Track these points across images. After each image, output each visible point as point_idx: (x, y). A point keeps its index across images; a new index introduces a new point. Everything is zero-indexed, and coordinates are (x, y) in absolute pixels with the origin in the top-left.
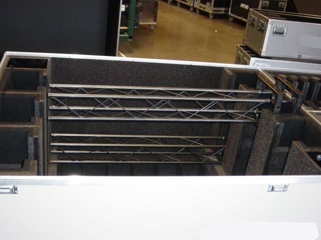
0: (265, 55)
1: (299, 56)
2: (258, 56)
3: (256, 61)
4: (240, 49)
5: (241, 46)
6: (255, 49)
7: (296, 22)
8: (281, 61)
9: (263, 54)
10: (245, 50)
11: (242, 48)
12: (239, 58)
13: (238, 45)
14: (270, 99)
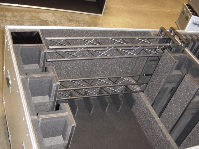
2: (196, 15)
4: (185, 6)
10: (189, 8)
11: (187, 6)
12: (183, 12)
13: (185, 3)
14: (170, 43)
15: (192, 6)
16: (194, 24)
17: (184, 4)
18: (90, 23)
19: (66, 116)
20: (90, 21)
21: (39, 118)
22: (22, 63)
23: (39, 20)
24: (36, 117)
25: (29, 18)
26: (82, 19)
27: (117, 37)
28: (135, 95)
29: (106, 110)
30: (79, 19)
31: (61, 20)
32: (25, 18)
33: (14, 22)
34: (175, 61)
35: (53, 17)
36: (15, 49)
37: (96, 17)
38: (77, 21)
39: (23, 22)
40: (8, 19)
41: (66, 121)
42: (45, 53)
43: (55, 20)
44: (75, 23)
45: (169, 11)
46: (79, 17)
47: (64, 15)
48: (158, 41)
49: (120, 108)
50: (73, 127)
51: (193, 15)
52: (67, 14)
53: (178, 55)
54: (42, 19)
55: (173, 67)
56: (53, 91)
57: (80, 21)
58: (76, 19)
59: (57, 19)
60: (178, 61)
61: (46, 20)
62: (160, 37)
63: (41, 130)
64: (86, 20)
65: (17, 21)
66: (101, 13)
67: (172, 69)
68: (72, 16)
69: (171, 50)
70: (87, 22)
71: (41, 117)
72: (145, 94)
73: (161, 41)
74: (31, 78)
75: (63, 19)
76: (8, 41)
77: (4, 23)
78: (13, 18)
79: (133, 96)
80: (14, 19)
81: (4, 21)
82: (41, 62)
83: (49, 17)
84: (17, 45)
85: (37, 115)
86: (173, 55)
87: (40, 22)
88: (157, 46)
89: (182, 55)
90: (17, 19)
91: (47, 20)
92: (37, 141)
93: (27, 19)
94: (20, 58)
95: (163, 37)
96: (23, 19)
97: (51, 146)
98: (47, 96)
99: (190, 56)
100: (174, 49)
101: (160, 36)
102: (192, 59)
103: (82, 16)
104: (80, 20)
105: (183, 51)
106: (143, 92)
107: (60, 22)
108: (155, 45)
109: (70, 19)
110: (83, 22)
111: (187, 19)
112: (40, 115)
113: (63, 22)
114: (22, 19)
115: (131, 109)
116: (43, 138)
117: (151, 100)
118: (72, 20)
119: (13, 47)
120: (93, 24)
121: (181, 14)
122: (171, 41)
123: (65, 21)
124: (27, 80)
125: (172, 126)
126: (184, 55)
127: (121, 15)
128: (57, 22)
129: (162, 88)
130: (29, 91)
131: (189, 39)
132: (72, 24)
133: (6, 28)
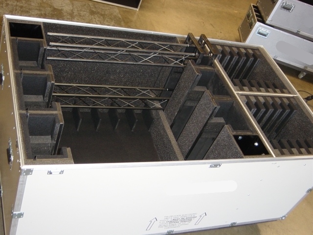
0: (269, 23)
1: (298, 31)
2: (263, 22)
3: (260, 26)
4: (251, 9)
5: (253, 6)
6: (263, 14)
7: (304, 3)
8: (281, 31)
9: (267, 22)
10: (255, 11)
11: (253, 8)
12: (248, 16)
13: (252, 4)
14: (195, 53)
15: (260, 9)
16: (259, 33)
17: (251, 6)
18: (120, 19)
19: (56, 114)
20: (120, 16)
21: (27, 112)
22: (17, 58)
23: (50, 8)
24: (24, 112)
25: (38, 4)
26: (110, 12)
27: (132, 40)
28: (154, 112)
29: (116, 127)
30: (104, 12)
31: (81, 11)
32: (33, 4)
33: (17, 7)
34: (197, 74)
35: (71, 6)
36: (12, 42)
37: (128, 12)
38: (102, 15)
39: (29, 9)
40: (10, 3)
41: (55, 119)
42: (45, 49)
43: (72, 11)
44: (99, 18)
45: (236, 12)
46: (106, 10)
47: (85, 5)
48: (184, 49)
49: (134, 127)
50: (61, 125)
51: (259, 21)
52: (90, 4)
53: (202, 68)
54: (55, 7)
55: (194, 82)
56: (48, 91)
57: (106, 15)
58: (101, 12)
59: (76, 9)
60: (200, 75)
61: (60, 8)
62: (186, 45)
63: (29, 125)
64: (115, 14)
65: (22, 7)
66: (137, 7)
67: (193, 83)
68: (96, 6)
69: (196, 62)
70: (115, 17)
71: (30, 112)
72: (166, 112)
73: (188, 50)
74: (25, 74)
75: (83, 10)
76: (5, 32)
77: (4, 7)
78: (16, 2)
79: (152, 114)
80: (18, 3)
81: (4, 5)
82: (40, 59)
83: (65, 5)
84: (14, 38)
85: (27, 109)
86: (198, 67)
87: (52, 11)
88: (183, 55)
89: (209, 68)
90: (21, 5)
91: (62, 10)
92: (22, 133)
93: (35, 5)
94: (17, 52)
95: (190, 45)
96: (31, 5)
97: (38, 144)
98: (42, 96)
99: (219, 70)
100: (199, 61)
101: (187, 43)
102: (221, 74)
103: (110, 8)
104: (107, 13)
105: (212, 65)
106: (163, 110)
107: (79, 14)
108: (180, 53)
109: (93, 11)
110: (110, 17)
111: (251, 26)
112: (30, 110)
113: (82, 13)
114: (28, 4)
115: (148, 130)
116: (30, 135)
117: (170, 119)
118: (96, 12)
119: (10, 39)
120: (124, 21)
121: (246, 18)
122: (197, 51)
123: (85, 13)
124: (21, 76)
125: (187, 150)
126: (212, 69)
127: (164, 12)
128: (75, 14)
129: (183, 105)
130: (21, 86)
131: (226, 51)
132: (95, 18)
133: (4, 18)
